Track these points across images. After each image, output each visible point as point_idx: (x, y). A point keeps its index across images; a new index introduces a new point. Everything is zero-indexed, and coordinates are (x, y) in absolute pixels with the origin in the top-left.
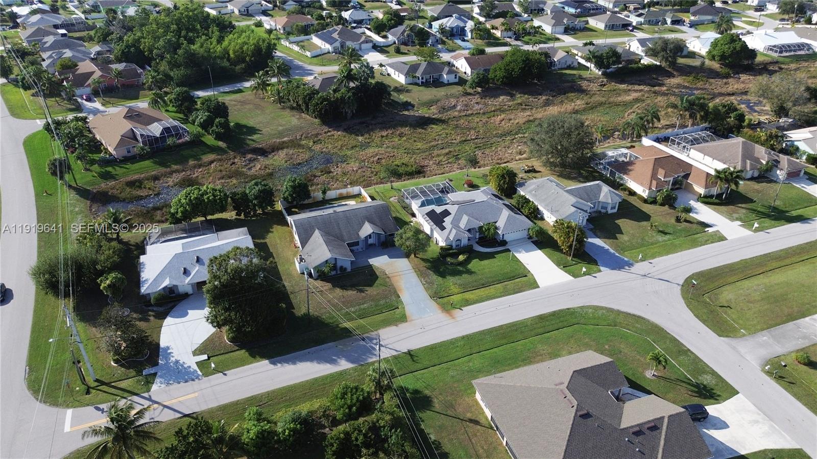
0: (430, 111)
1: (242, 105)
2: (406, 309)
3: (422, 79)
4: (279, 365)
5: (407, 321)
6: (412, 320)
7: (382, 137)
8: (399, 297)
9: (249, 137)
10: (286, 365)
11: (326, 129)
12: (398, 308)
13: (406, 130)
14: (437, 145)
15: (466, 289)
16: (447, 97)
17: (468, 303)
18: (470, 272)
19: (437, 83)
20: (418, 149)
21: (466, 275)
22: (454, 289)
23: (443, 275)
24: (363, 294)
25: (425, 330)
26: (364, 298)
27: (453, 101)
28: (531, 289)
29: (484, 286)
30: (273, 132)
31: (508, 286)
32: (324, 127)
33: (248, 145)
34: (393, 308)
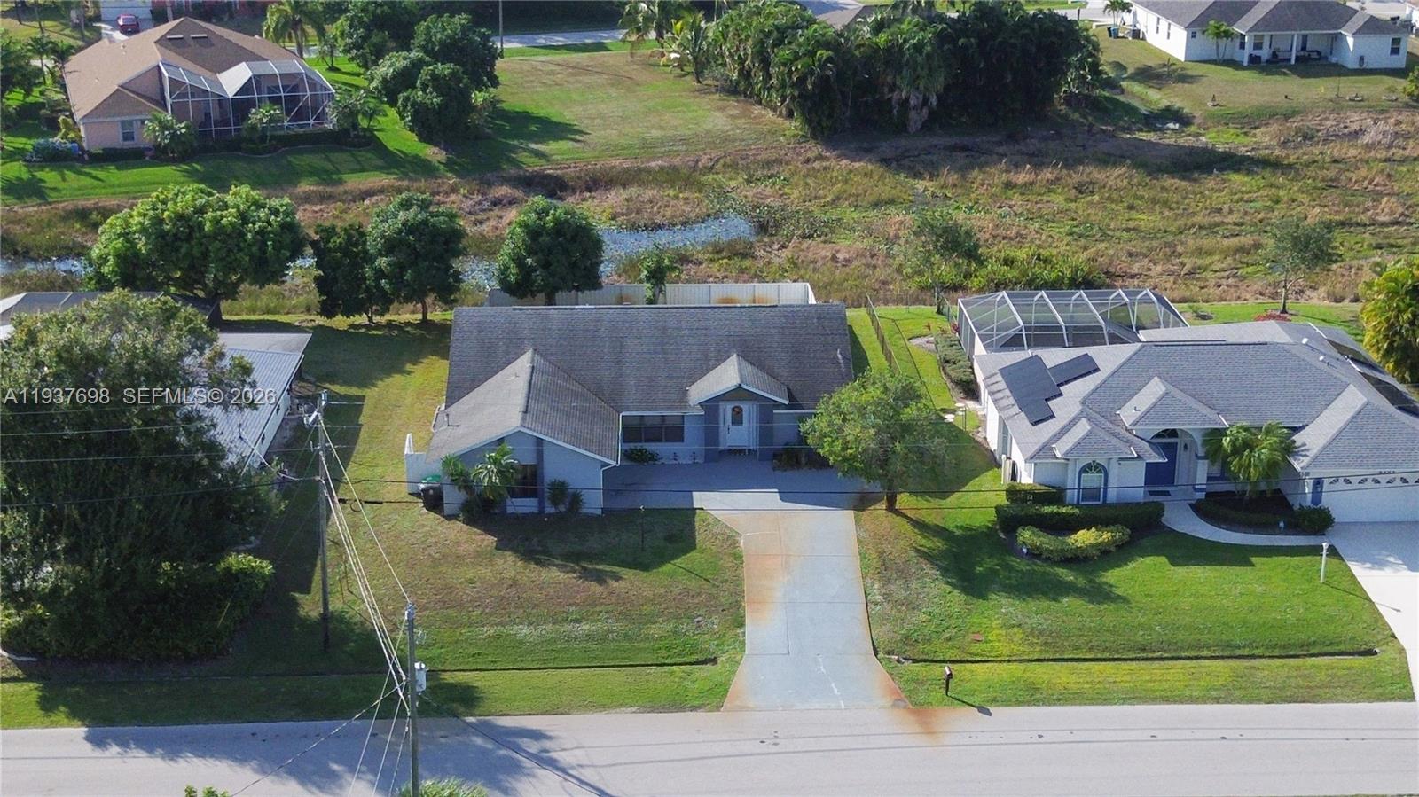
0: (1243, 139)
1: (573, 75)
2: (744, 669)
3: (1258, 46)
4: (115, 749)
5: (718, 708)
6: (747, 709)
7: (1008, 185)
8: (742, 625)
9: (533, 146)
10: (144, 754)
11: (814, 149)
12: (714, 661)
13: (1115, 176)
14: (1217, 225)
15: (1055, 651)
16: (1337, 105)
17: (1032, 695)
18: (1101, 595)
19: (1314, 63)
20: (1128, 230)
21: (1079, 602)
22: (999, 641)
23: (973, 585)
24: (595, 588)
25: (774, 749)
26: (594, 601)
27: (1355, 120)
28: (1369, 699)
29: (1145, 653)
30: (623, 141)
31: (1260, 674)
32: (811, 144)
33: (516, 164)
34: (694, 658)
